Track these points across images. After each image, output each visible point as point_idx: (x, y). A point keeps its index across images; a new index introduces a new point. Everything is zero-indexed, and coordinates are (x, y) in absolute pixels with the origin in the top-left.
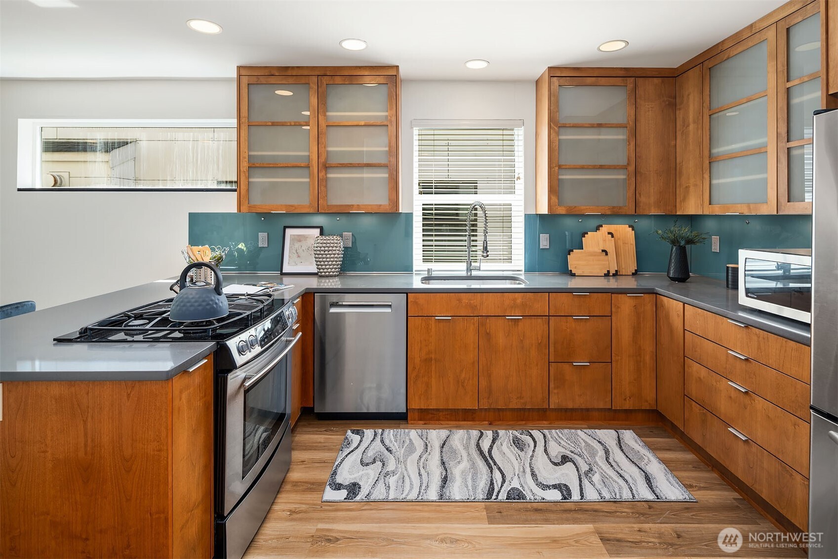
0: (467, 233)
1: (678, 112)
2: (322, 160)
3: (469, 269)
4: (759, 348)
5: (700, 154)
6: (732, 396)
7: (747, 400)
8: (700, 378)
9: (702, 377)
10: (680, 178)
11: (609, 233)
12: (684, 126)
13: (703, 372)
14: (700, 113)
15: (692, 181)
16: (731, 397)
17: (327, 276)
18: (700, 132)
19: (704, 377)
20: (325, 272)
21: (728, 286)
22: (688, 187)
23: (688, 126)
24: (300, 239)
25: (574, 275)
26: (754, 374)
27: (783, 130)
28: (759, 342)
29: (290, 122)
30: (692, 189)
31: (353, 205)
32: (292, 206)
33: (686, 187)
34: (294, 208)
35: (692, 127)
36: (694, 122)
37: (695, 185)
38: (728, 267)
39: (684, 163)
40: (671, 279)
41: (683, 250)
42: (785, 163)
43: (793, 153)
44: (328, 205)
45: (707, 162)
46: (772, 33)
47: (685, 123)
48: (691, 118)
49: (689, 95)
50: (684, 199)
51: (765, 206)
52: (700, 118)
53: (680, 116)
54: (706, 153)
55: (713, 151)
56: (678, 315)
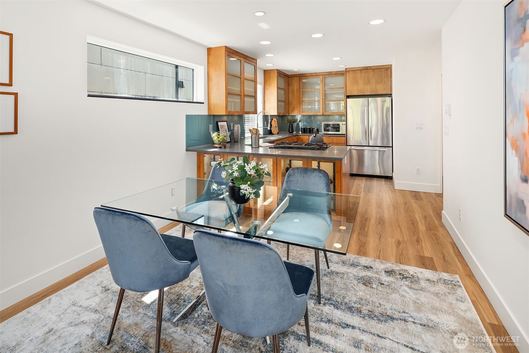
2: (244, 93)
5: (299, 99)
11: (275, 121)
15: (296, 106)
21: (302, 132)
27: (324, 98)
29: (237, 75)
31: (249, 112)
33: (293, 108)
35: (295, 92)
36: (296, 91)
37: (297, 108)
38: (302, 128)
40: (290, 132)
41: (292, 124)
42: (324, 104)
43: (326, 102)
44: (245, 112)
45: (301, 102)
46: (321, 77)
47: (293, 90)
48: (295, 90)
49: (294, 84)
50: (293, 111)
51: (319, 113)
52: (299, 90)
53: (291, 88)
54: (301, 100)
55: (303, 99)
56: (307, 139)
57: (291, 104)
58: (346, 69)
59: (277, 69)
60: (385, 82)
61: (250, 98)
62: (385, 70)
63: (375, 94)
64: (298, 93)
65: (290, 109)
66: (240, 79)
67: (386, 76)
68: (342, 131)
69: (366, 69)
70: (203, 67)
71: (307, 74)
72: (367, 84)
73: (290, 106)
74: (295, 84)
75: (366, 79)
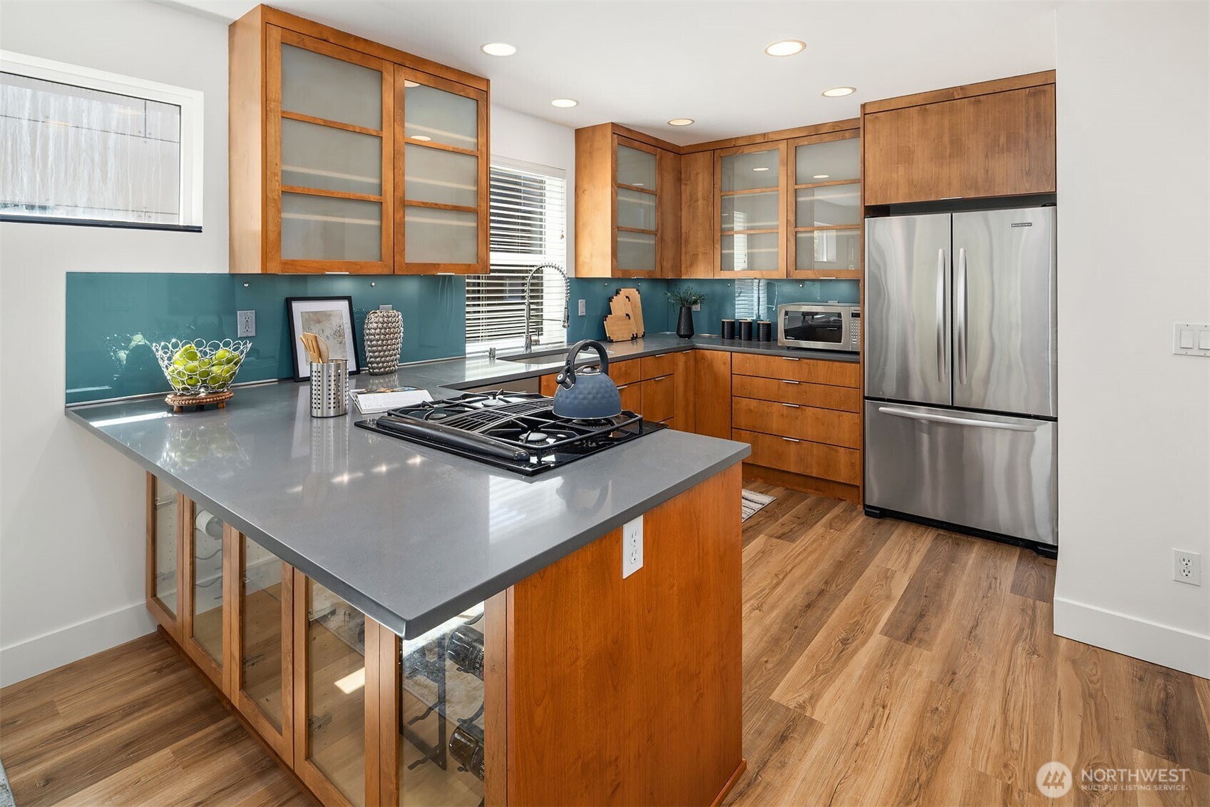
0: (526, 301)
1: (683, 187)
2: (398, 194)
3: (528, 346)
4: (810, 372)
5: (710, 226)
6: (785, 414)
7: (799, 412)
8: (750, 410)
9: (752, 408)
10: (686, 246)
11: (627, 297)
12: (691, 201)
13: (753, 404)
14: (710, 192)
15: (701, 250)
16: (783, 415)
17: (382, 374)
18: (710, 209)
19: (754, 408)
20: (380, 368)
21: (723, 337)
22: (696, 255)
23: (697, 201)
24: (318, 318)
25: (611, 341)
26: (805, 392)
27: (792, 218)
28: (809, 368)
29: (354, 127)
30: (700, 257)
31: (438, 264)
32: (356, 264)
33: (694, 255)
34: (359, 267)
35: (700, 203)
36: (704, 199)
37: (705, 254)
38: (723, 322)
39: (691, 233)
40: (681, 336)
41: (689, 309)
42: (793, 242)
43: (799, 235)
44: (407, 264)
45: (718, 235)
46: (783, 146)
47: (693, 199)
48: (700, 195)
49: (697, 174)
50: (691, 265)
51: (776, 272)
52: (711, 196)
53: (686, 190)
54: (717, 227)
55: (724, 226)
56: (725, 364)
57: (687, 241)
58: (863, 106)
59: (613, 124)
60: (1028, 146)
61: (438, 214)
62: (1030, 95)
63: (982, 195)
64: (708, 205)
65: (683, 258)
66: (377, 141)
67: (1031, 119)
68: (850, 339)
69: (946, 98)
70: (201, 94)
71: (736, 139)
72: (950, 157)
73: (683, 250)
74: (700, 178)
75: (946, 139)
